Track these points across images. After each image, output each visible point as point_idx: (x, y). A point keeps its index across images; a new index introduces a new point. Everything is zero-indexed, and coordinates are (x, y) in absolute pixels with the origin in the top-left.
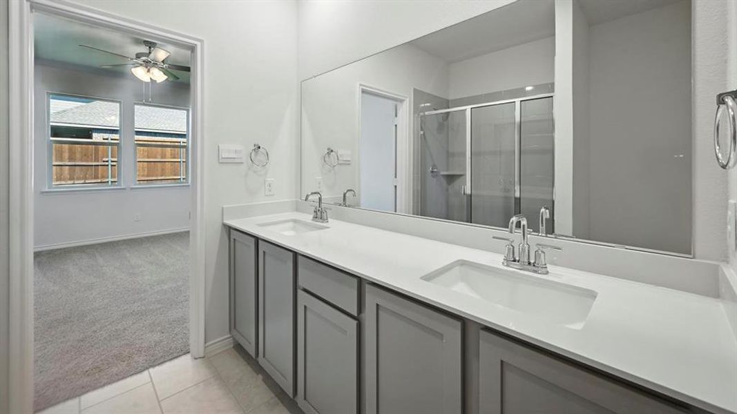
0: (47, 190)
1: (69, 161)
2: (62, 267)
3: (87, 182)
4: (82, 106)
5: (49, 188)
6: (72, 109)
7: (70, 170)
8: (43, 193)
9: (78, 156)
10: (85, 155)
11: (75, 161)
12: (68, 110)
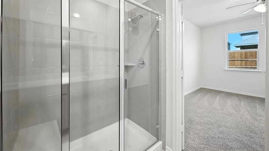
0: (226, 69)
1: (245, 59)
2: (226, 100)
3: (252, 67)
4: (254, 36)
5: (227, 69)
6: (249, 38)
7: (245, 62)
8: (225, 70)
9: (248, 56)
10: (252, 56)
11: (247, 58)
12: (248, 39)
